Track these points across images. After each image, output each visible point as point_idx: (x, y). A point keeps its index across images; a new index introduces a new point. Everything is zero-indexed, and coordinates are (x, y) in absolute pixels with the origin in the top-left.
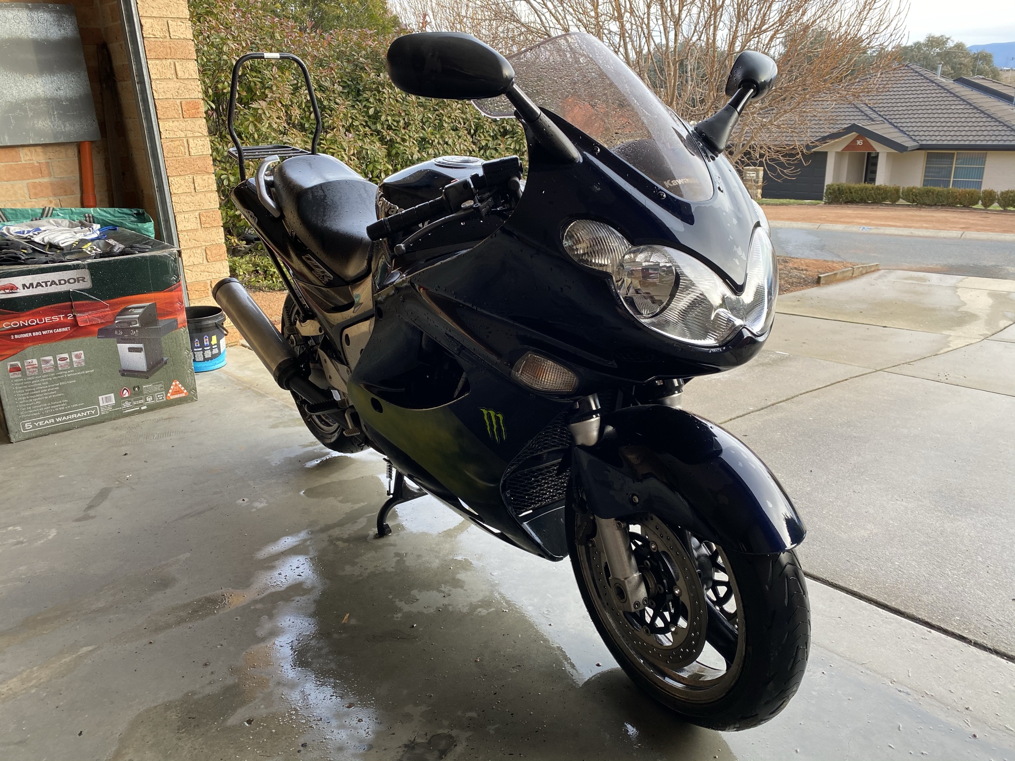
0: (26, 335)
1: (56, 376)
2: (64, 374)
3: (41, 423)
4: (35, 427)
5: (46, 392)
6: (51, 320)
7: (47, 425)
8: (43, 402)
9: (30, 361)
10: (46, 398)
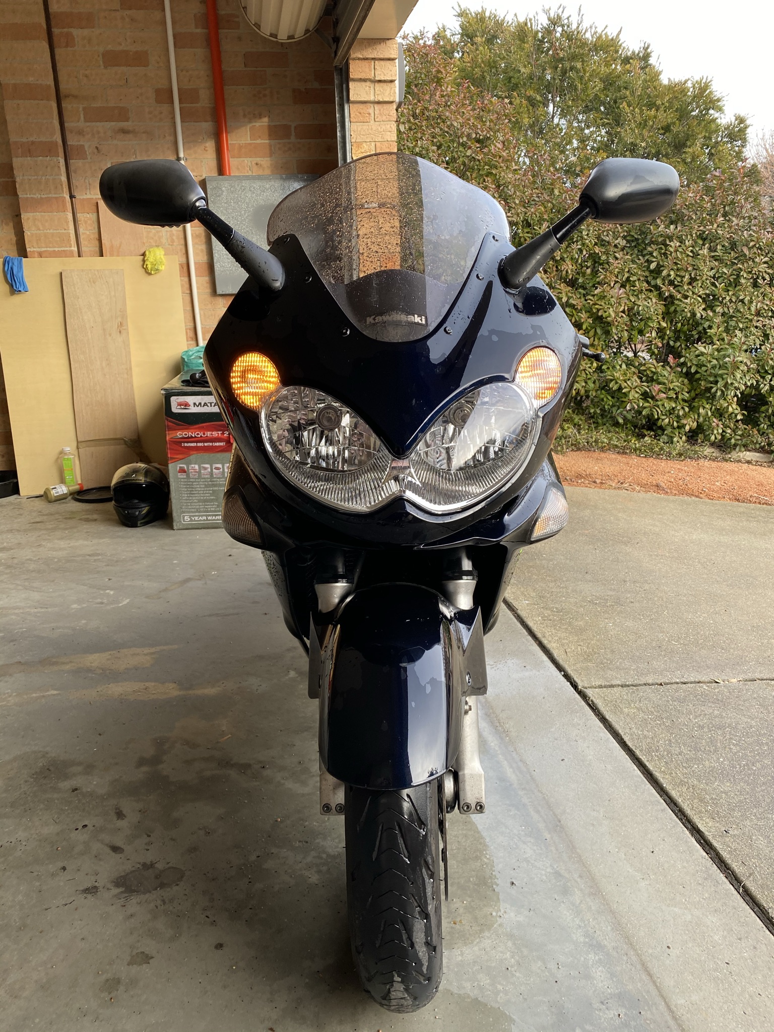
0: (192, 445)
1: (211, 481)
2: (217, 481)
3: (196, 518)
4: (191, 520)
5: (203, 494)
6: (212, 435)
7: (201, 520)
8: (199, 501)
9: (193, 466)
10: (202, 498)
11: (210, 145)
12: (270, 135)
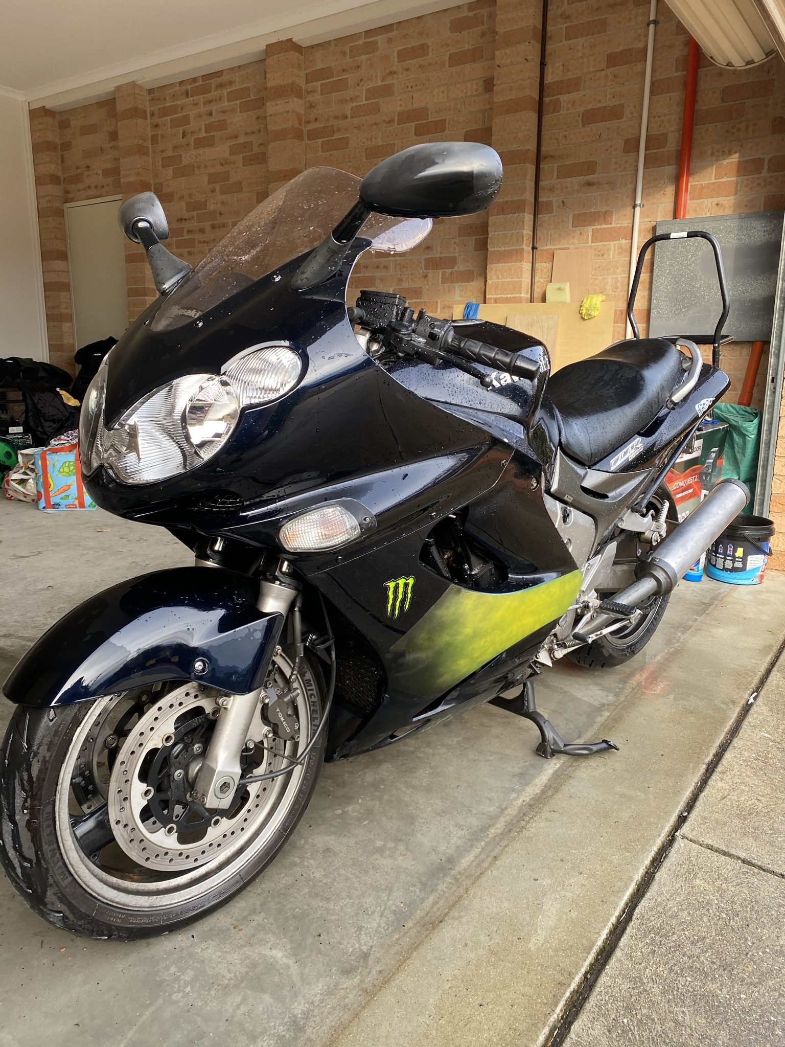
11: (670, 190)
12: (738, 172)
